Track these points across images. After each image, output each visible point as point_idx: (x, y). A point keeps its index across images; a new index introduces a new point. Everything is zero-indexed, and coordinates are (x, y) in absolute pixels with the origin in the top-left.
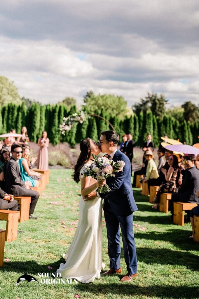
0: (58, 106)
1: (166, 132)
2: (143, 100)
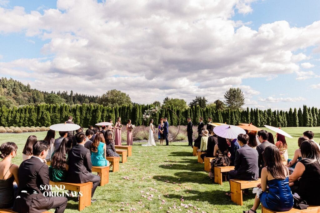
0: (149, 105)
1: (208, 116)
2: (194, 100)
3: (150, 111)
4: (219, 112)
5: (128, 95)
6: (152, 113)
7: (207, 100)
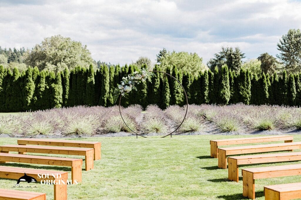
2: (217, 55)
3: (132, 78)
4: (265, 78)
5: (86, 46)
6: (136, 82)
7: (244, 55)
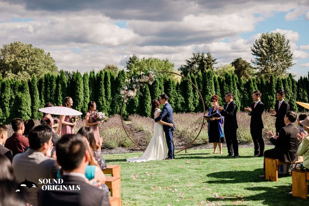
0: (104, 73)
3: (137, 80)
5: (49, 54)
7: (216, 60)
